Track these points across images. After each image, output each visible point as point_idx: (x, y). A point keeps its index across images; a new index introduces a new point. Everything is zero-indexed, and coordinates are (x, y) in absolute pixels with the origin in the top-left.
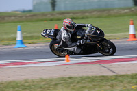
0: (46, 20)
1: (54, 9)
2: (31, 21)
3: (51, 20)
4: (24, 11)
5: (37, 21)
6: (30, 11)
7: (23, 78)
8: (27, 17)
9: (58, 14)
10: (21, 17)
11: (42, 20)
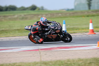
0: (84, 17)
1: (90, 9)
2: (73, 17)
3: (88, 16)
4: (68, 10)
5: (77, 17)
6: (73, 10)
7: (67, 58)
8: (70, 14)
9: (93, 11)
10: (66, 14)
11: (82, 16)
